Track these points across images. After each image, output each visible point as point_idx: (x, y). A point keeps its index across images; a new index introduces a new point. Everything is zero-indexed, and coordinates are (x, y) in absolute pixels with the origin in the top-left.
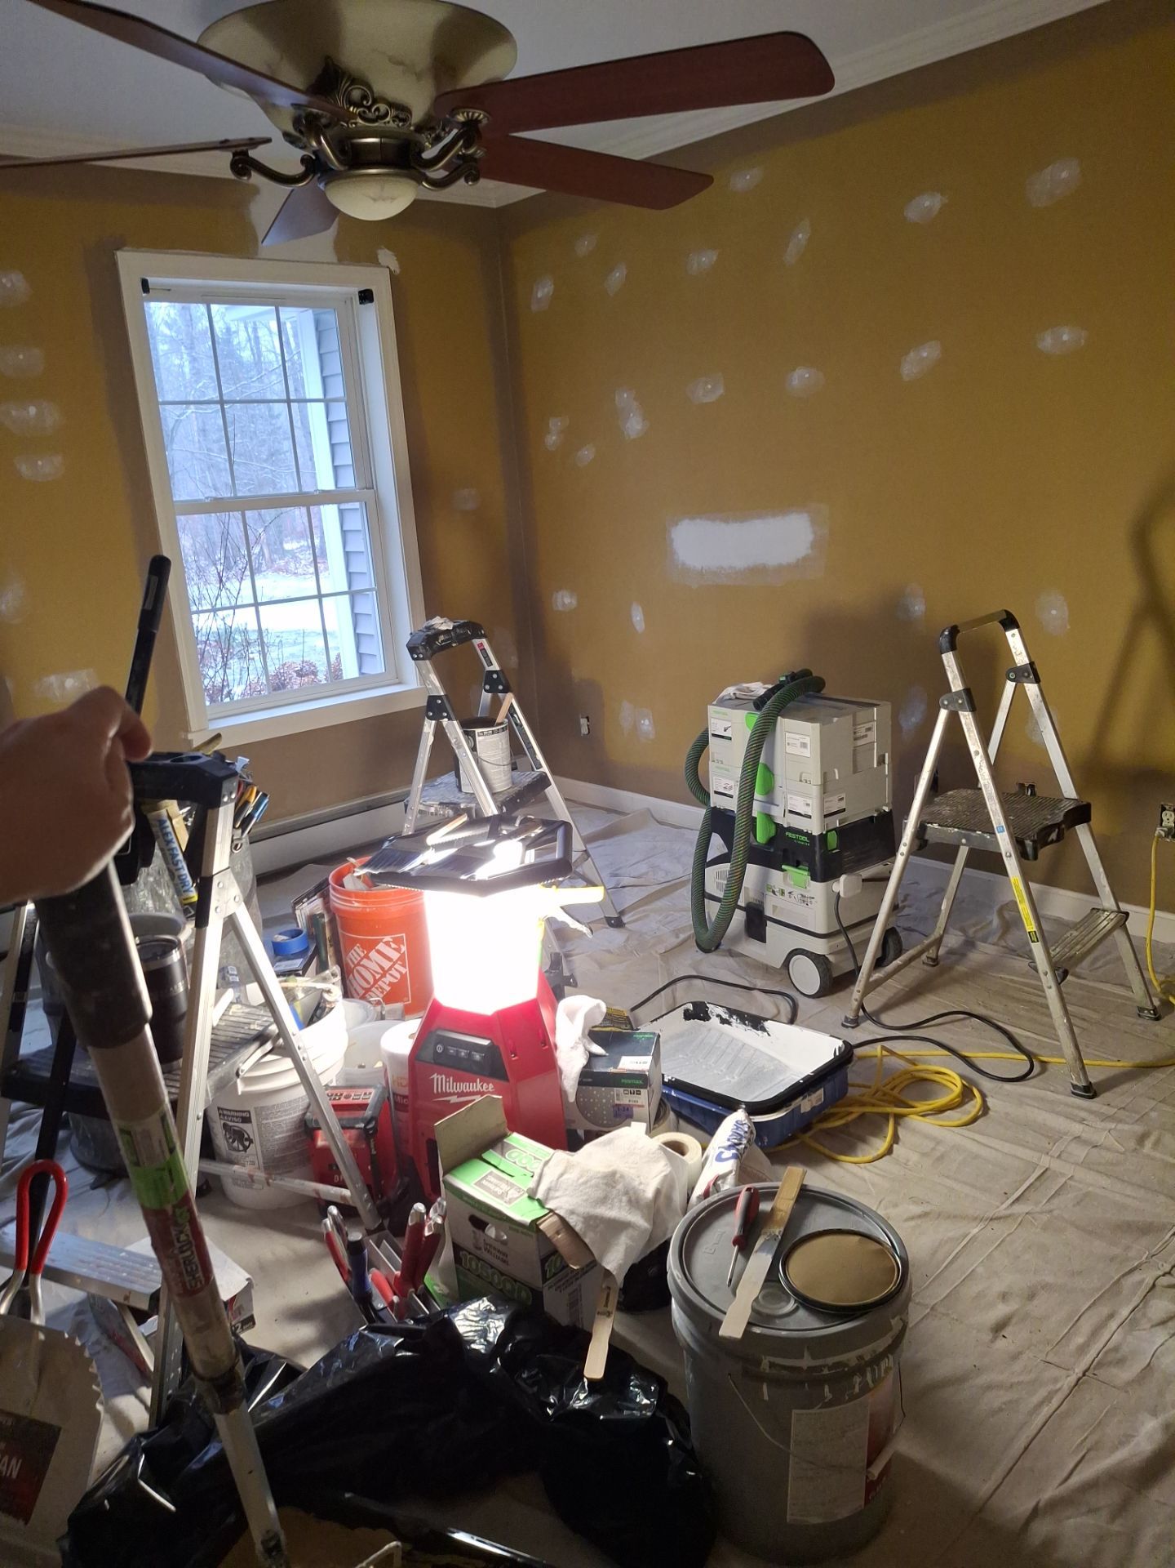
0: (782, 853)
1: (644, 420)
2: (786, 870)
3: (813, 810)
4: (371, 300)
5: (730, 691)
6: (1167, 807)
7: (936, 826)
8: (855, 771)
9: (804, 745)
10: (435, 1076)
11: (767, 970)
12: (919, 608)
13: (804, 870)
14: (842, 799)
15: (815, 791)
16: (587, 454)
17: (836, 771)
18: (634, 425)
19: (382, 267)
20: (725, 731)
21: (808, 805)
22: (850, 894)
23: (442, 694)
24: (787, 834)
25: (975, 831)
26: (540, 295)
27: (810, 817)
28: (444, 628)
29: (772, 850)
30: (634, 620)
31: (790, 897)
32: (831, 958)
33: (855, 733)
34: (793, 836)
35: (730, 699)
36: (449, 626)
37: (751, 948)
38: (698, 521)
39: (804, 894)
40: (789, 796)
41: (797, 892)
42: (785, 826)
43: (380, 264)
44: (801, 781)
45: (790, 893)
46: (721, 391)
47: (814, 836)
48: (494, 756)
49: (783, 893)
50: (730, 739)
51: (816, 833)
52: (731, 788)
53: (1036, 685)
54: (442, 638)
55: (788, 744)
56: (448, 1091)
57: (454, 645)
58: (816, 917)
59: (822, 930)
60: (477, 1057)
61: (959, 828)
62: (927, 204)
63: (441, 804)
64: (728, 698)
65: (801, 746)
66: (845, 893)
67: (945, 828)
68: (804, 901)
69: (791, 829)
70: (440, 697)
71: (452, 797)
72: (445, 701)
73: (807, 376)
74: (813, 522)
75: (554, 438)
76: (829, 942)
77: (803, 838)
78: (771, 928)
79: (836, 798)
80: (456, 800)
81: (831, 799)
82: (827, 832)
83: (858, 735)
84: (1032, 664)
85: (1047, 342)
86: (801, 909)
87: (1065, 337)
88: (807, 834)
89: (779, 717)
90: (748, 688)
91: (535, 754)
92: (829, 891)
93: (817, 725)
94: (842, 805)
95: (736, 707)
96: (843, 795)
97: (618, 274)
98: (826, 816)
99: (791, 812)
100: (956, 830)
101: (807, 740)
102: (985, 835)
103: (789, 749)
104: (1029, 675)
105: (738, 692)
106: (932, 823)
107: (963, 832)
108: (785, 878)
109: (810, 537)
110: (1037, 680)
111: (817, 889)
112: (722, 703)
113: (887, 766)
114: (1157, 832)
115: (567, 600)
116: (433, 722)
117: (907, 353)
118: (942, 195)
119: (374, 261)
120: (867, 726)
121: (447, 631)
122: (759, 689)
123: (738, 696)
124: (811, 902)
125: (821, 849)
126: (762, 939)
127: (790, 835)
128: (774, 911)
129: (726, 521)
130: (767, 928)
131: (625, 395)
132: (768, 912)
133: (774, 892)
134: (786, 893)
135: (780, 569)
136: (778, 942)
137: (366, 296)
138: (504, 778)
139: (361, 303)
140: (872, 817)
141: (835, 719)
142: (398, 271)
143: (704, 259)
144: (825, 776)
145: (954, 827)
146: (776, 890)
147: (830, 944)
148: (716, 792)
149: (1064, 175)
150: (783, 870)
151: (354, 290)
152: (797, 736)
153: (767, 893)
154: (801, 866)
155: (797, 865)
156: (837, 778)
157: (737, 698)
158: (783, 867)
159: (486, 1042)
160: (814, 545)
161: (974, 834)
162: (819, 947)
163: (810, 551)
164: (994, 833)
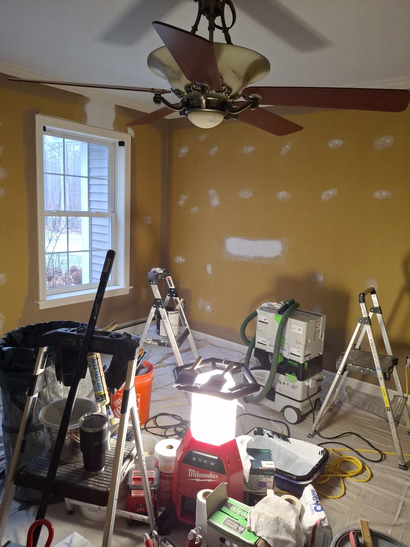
0: (285, 368)
1: (219, 201)
2: (286, 375)
3: (301, 353)
4: (124, 145)
5: (265, 305)
6: (409, 357)
7: (351, 365)
8: (314, 340)
9: (300, 330)
10: (190, 470)
11: (273, 411)
12: (321, 278)
13: (294, 376)
14: (310, 350)
15: (303, 347)
16: (195, 209)
17: (309, 340)
18: (215, 202)
19: (129, 134)
20: (265, 320)
21: (299, 352)
22: (313, 386)
23: (160, 298)
24: (288, 361)
25: (367, 368)
26: (182, 152)
27: (300, 356)
28: (160, 272)
29: (281, 367)
30: (208, 269)
31: (288, 385)
32: (301, 410)
33: (316, 326)
34: (291, 363)
35: (265, 308)
36: (162, 271)
37: (268, 403)
38: (237, 238)
39: (294, 385)
40: (291, 348)
41: (291, 384)
42: (288, 359)
43: (128, 133)
44: (296, 342)
45: (288, 384)
46: (251, 195)
47: (300, 364)
48: (174, 322)
49: (284, 384)
50: (267, 323)
51: (301, 362)
52: (265, 342)
53: (381, 314)
54: (160, 276)
55: (293, 328)
56: (195, 476)
57: (163, 279)
58: (298, 394)
59: (299, 399)
60: (212, 464)
61: (360, 366)
62: (337, 143)
63: (153, 340)
64: (264, 307)
65: (298, 330)
66: (311, 385)
67: (354, 366)
68: (293, 388)
69: (290, 360)
70: (159, 299)
71: (157, 337)
72: (161, 301)
73: (285, 194)
74: (282, 244)
75: (182, 202)
76: (301, 404)
77: (295, 364)
78: (277, 396)
79: (308, 350)
80: (159, 339)
81: (307, 350)
82: (305, 362)
83: (317, 326)
84: (380, 307)
85: (377, 195)
86: (293, 391)
87: (384, 194)
88: (299, 363)
89: (289, 318)
90: (271, 304)
91: (185, 321)
92: (304, 386)
93: (306, 323)
94: (310, 352)
95: (270, 312)
96: (310, 349)
97: (214, 150)
98: (305, 356)
99: (291, 353)
100: (359, 367)
101: (301, 328)
102: (371, 370)
103: (293, 330)
104: (379, 311)
105: (268, 306)
106: (349, 364)
107: (362, 368)
108: (286, 377)
109: (281, 249)
110: (381, 313)
111: (299, 383)
112: (262, 309)
113: (323, 338)
114: (406, 366)
115: (181, 260)
116: (155, 309)
117: (325, 191)
118: (342, 140)
119: (126, 132)
120: (319, 323)
121: (161, 273)
122: (278, 306)
123: (268, 307)
124: (296, 389)
125: (302, 369)
126: (273, 399)
127: (290, 362)
128: (279, 390)
129: (248, 239)
130: (276, 396)
131: (213, 191)
132: (277, 390)
133: (280, 383)
134: (286, 384)
135: (267, 259)
136: (280, 402)
137: (121, 144)
138: (176, 331)
139: (119, 146)
140: (317, 357)
141: (311, 321)
142: (134, 136)
143: (249, 149)
144: (306, 341)
145: (358, 366)
146: (282, 382)
147: (302, 404)
148: (258, 342)
149: (388, 141)
150: (285, 375)
151: (117, 141)
152: (297, 326)
153: (278, 383)
154: (292, 374)
155: (290, 373)
156: (309, 342)
157: (267, 308)
158: (286, 374)
159: (216, 458)
160: (282, 252)
161: (366, 369)
162: (298, 405)
163: (280, 254)
164: (376, 370)
